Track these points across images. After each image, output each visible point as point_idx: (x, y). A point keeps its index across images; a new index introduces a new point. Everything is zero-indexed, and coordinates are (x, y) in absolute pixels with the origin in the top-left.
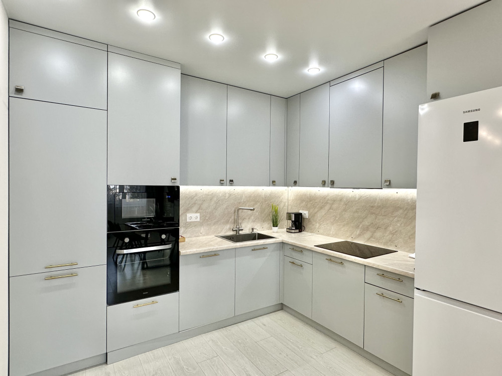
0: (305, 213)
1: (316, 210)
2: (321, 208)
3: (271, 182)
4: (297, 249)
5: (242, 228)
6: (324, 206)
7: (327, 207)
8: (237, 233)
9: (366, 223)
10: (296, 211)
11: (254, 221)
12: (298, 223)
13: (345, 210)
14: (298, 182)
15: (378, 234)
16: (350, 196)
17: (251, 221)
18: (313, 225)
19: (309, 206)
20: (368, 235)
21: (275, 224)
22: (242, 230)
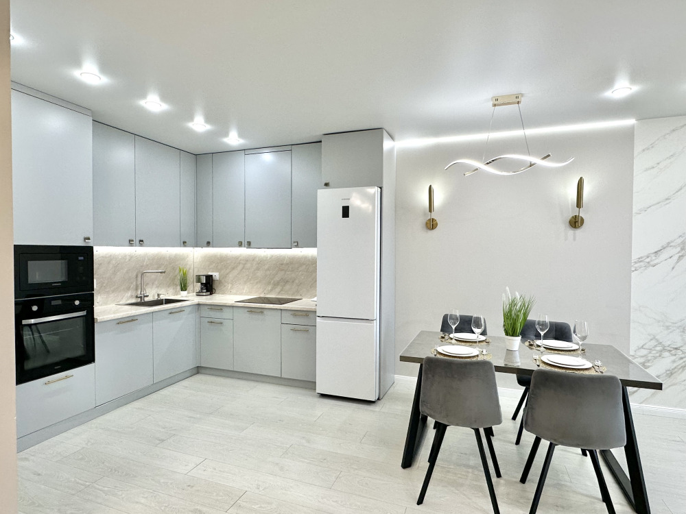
0: (216, 275)
1: (228, 271)
2: (233, 269)
3: (182, 243)
4: (216, 307)
5: (147, 294)
6: (237, 267)
7: (240, 267)
8: (141, 300)
9: (277, 279)
10: (205, 273)
11: (157, 287)
12: (209, 285)
13: (258, 269)
14: (211, 243)
15: (287, 287)
16: (262, 255)
17: (155, 286)
18: (225, 286)
19: (219, 267)
20: (278, 289)
21: (184, 288)
22: (147, 296)
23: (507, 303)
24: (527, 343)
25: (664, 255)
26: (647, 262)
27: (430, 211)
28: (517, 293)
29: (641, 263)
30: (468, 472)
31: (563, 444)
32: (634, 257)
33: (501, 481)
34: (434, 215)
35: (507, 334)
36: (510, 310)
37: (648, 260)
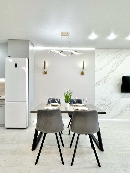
23: (65, 92)
24: (71, 105)
25: (101, 82)
26: (98, 84)
27: (45, 68)
28: (68, 90)
29: (97, 84)
30: (54, 147)
31: (82, 134)
32: (95, 83)
33: (64, 148)
34: (46, 70)
35: (66, 102)
36: (66, 95)
37: (98, 83)
